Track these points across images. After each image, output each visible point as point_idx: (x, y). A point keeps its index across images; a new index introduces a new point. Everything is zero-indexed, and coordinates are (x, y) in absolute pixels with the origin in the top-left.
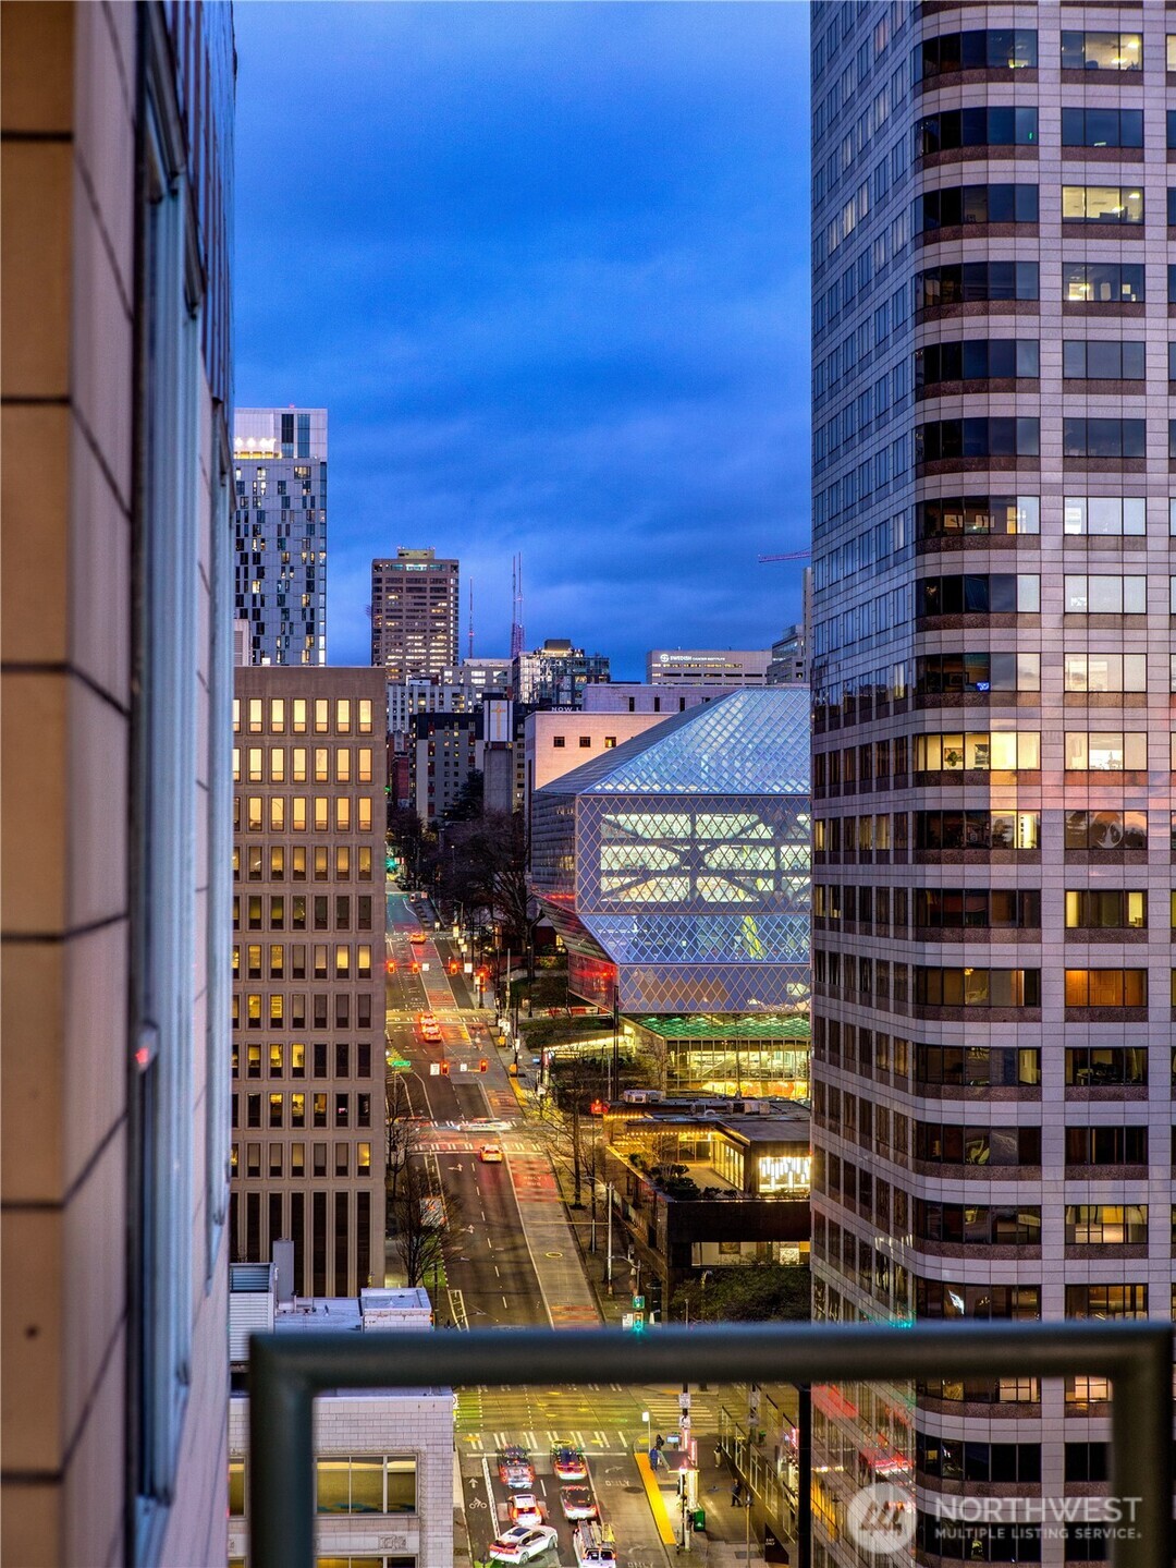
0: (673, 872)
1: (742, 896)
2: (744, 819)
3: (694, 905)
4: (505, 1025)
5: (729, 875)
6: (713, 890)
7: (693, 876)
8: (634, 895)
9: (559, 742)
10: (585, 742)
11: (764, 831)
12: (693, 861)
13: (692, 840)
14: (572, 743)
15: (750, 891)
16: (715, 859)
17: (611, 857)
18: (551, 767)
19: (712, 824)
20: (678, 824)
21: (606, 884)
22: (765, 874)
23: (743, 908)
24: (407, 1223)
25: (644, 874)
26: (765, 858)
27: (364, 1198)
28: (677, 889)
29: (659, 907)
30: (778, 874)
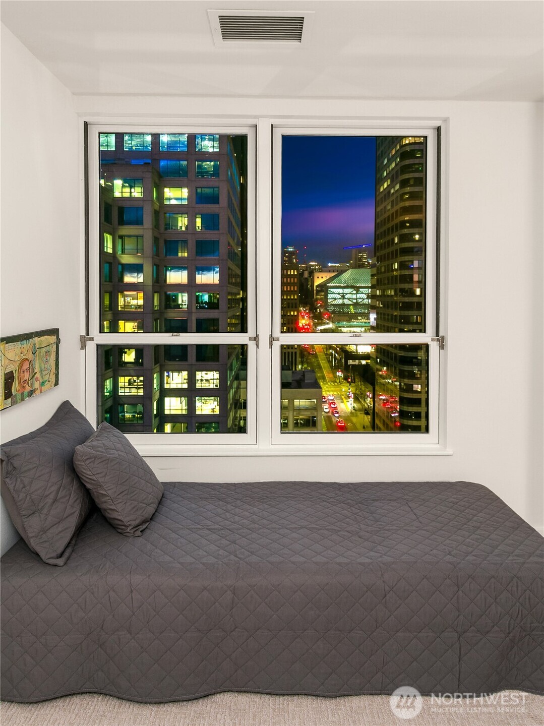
0: (340, 299)
1: (351, 303)
2: (351, 290)
3: (343, 304)
4: (312, 324)
5: (349, 299)
6: (346, 302)
7: (343, 299)
8: (333, 303)
9: (318, 277)
10: (322, 278)
11: (355, 292)
12: (343, 297)
13: (343, 294)
14: (320, 278)
15: (352, 302)
16: (346, 297)
17: (330, 296)
18: (317, 282)
19: (346, 291)
20: (340, 291)
21: (329, 301)
22: (355, 299)
23: (351, 305)
24: (302, 356)
25: (335, 299)
26: (354, 296)
27: (296, 353)
28: (340, 302)
29: (338, 305)
30: (357, 299)
